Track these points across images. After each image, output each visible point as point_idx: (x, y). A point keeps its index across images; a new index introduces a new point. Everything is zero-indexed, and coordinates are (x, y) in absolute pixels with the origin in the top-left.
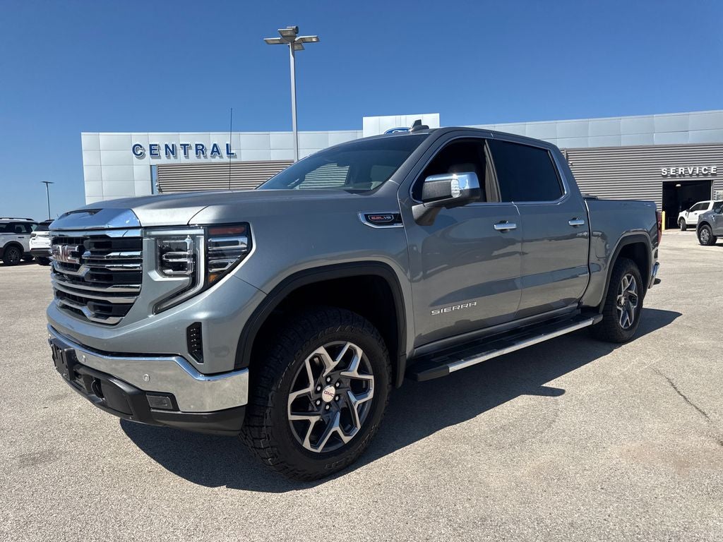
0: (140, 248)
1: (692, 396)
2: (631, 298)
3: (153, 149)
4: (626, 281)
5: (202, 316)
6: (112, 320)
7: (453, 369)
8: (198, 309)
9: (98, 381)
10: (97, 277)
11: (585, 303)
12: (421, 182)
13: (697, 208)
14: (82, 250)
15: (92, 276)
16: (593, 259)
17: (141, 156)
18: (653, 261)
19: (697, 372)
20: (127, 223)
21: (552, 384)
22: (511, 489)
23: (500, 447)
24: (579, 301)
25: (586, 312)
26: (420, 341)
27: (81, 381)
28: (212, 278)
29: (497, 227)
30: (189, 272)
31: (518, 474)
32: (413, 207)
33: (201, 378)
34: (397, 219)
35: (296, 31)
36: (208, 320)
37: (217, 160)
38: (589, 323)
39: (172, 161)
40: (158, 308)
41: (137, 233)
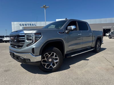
0: (24, 37)
1: (109, 60)
2: (99, 46)
3: (23, 25)
4: (98, 43)
5: (34, 47)
6: (20, 48)
7: (72, 56)
8: (34, 46)
9: (18, 57)
10: (18, 41)
11: (92, 46)
12: (67, 27)
13: (109, 33)
14: (15, 37)
15: (17, 41)
16: (93, 40)
17: (21, 26)
18: (102, 40)
19: (109, 57)
20: (22, 33)
21: (87, 59)
22: (81, 74)
23: (79, 68)
24: (91, 46)
25: (92, 48)
26: (67, 52)
27: (15, 58)
28: (36, 41)
29: (79, 34)
30: (32, 40)
31: (82, 72)
32: (66, 31)
33: (34, 56)
34: (63, 33)
35: (46, 6)
36: (35, 47)
37: (33, 26)
38: (93, 49)
39: (26, 26)
40: (27, 46)
41: (24, 34)
